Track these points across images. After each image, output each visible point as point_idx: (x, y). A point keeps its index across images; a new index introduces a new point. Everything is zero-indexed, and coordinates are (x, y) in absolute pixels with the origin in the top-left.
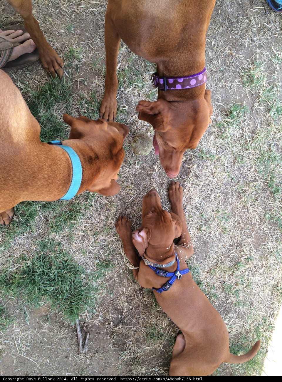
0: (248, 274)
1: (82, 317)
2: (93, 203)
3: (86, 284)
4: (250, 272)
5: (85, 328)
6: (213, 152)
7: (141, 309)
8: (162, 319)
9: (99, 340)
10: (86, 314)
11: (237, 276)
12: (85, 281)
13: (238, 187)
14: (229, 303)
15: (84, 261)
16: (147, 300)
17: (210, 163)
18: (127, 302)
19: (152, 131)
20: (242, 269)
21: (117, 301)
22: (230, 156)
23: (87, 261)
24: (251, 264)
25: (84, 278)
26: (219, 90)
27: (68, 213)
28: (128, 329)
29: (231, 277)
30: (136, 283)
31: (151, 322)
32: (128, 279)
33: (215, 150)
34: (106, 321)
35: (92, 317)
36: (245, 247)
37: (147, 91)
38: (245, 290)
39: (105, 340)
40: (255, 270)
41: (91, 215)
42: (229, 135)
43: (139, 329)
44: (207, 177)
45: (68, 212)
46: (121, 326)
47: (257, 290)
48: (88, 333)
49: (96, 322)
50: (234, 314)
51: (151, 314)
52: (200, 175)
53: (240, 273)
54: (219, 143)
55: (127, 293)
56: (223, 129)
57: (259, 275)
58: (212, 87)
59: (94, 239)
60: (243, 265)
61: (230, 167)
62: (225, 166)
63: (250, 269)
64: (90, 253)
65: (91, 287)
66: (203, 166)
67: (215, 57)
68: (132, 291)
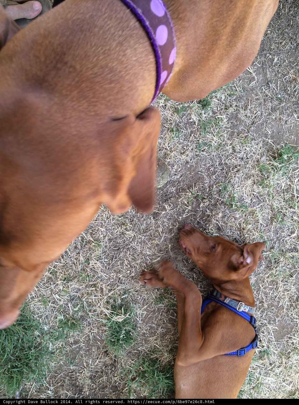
0: (260, 372)
1: (26, 386)
3: (40, 344)
4: (264, 369)
6: (246, 201)
7: (107, 391)
10: (32, 384)
12: (38, 340)
13: (270, 255)
15: (44, 312)
16: (118, 380)
17: (240, 215)
18: (91, 378)
19: (172, 157)
20: (254, 364)
21: (78, 374)
22: (267, 211)
23: (47, 313)
24: (267, 360)
25: (39, 336)
26: (270, 123)
30: (108, 354)
32: (99, 348)
33: (250, 199)
34: (57, 397)
35: (40, 388)
36: (264, 335)
37: (177, 104)
38: (252, 392)
40: (270, 368)
42: (272, 183)
44: (232, 233)
47: (267, 395)
49: (43, 396)
52: (224, 228)
54: (257, 192)
55: (93, 367)
56: (266, 174)
57: (274, 376)
58: (263, 116)
59: (64, 286)
60: (256, 359)
61: (265, 225)
62: (258, 223)
63: (264, 366)
64: (54, 304)
65: (46, 350)
66: (230, 216)
67: (274, 80)
68: (101, 365)
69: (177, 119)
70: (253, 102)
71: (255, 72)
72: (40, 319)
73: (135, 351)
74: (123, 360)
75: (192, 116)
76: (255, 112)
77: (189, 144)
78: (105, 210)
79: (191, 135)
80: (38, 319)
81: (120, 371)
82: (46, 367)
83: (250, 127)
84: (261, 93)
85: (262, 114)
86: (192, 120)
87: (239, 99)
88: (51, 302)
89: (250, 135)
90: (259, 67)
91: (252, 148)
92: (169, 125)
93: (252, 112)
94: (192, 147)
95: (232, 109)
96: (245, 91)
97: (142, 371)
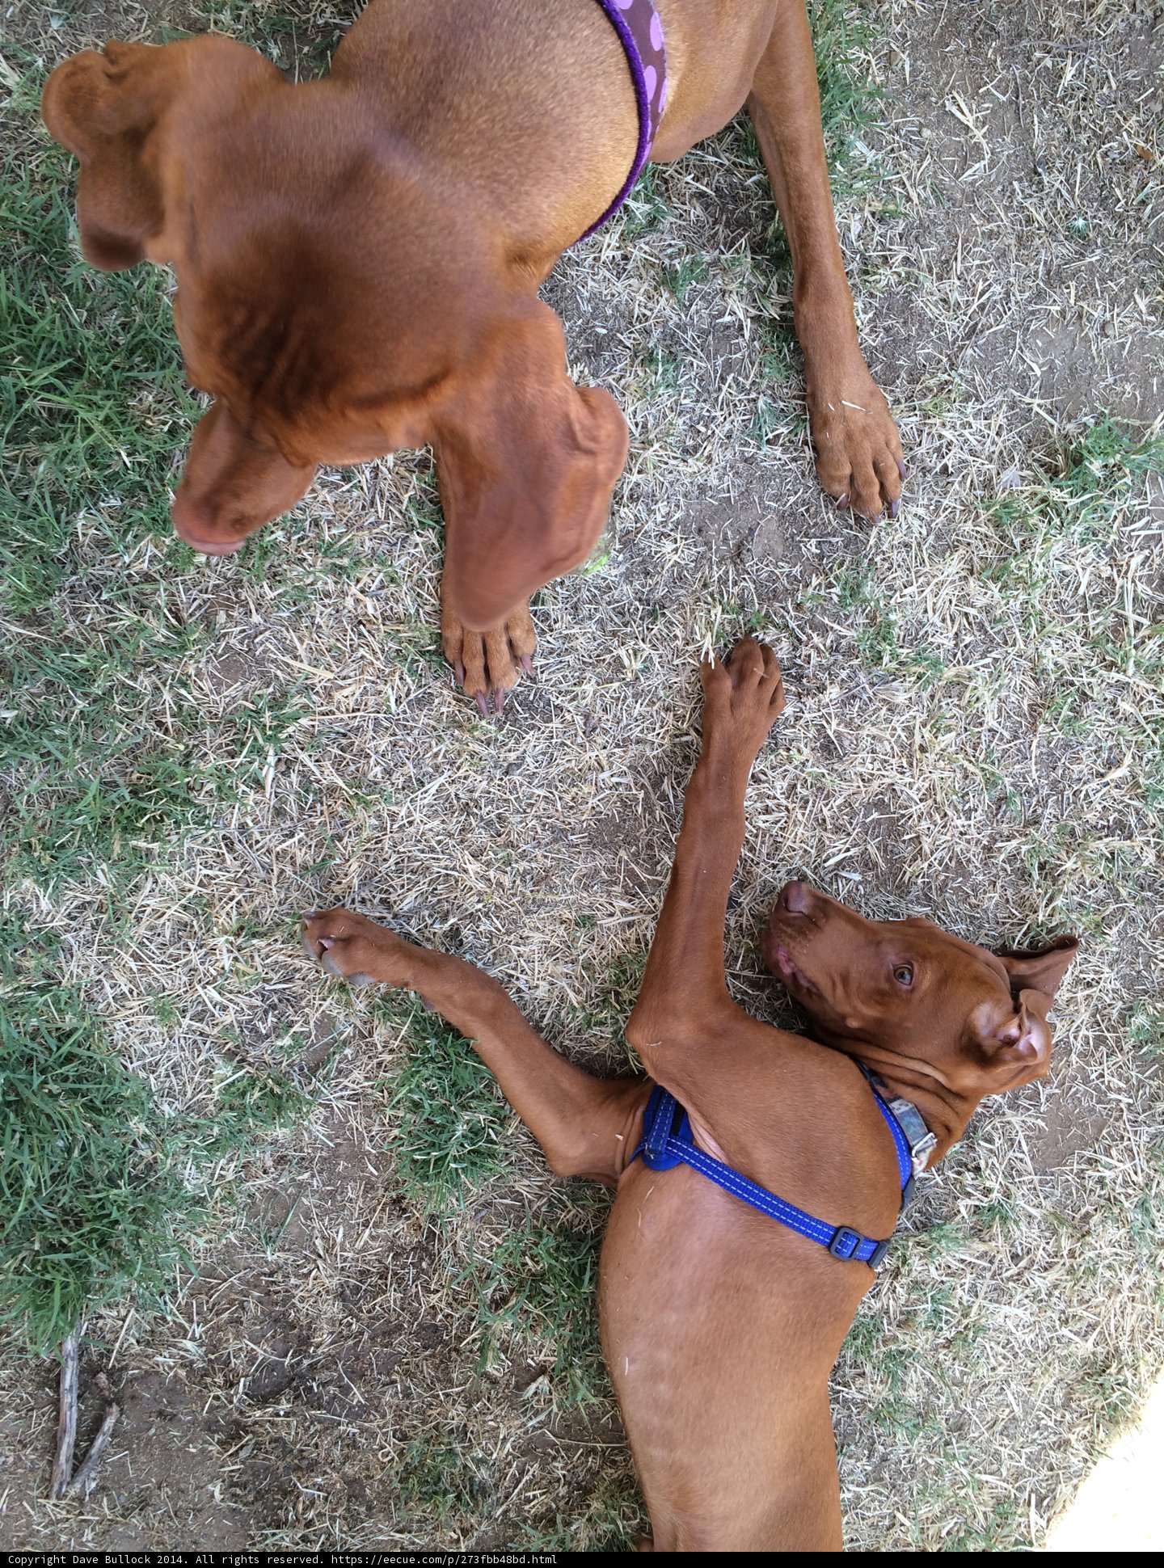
0: (974, 1286)
1: (101, 1323)
2: (269, 774)
3: (151, 1167)
4: (988, 1275)
5: (102, 1376)
6: (937, 640)
7: (401, 1343)
8: (497, 1411)
9: (164, 1447)
10: (123, 1312)
11: (916, 1285)
12: (145, 1151)
13: (1024, 848)
14: (845, 1400)
15: (163, 1052)
16: (443, 1305)
17: (912, 694)
18: (341, 1296)
19: (650, 466)
20: (952, 1255)
21: (293, 1281)
22: (1018, 679)
23: (176, 1056)
24: (1001, 1240)
25: (145, 1138)
26: (1039, 332)
27: (121, 798)
28: (318, 1427)
29: (886, 1286)
30: (404, 1211)
31: (440, 1419)
32: (370, 1187)
33: (951, 635)
34: (218, 1363)
35: (152, 1331)
36: (991, 1151)
37: (669, 251)
38: (941, 1357)
39: (194, 1456)
40: (1014, 1270)
41: (243, 827)
42: (1039, 571)
43: (374, 1435)
44: (877, 765)
45: (126, 792)
46: (284, 1406)
47: (1000, 1370)
48: (115, 1409)
49: (164, 1360)
50: (858, 1460)
51: (450, 1381)
52: (846, 743)
53: (934, 1273)
54: (979, 604)
55: (350, 1255)
56: (1017, 536)
57: (1026, 1301)
58: (1012, 305)
59: (236, 954)
60: (960, 1235)
61: (1007, 735)
62: (981, 724)
63: (991, 1262)
64: (201, 1021)
65: (172, 1189)
66: (870, 700)
67: (1059, 156)
68: (377, 1247)
69: (668, 312)
70: (975, 245)
71: (984, 124)
72: (152, 1077)
73: (508, 1201)
74: (460, 1233)
75: (730, 301)
76: (980, 287)
77: (718, 414)
78: (387, 671)
79: (723, 380)
80: (142, 1074)
81: (449, 1271)
82: (174, 1253)
83: (961, 348)
84: (1007, 209)
85: (1007, 294)
86: (727, 319)
87: (916, 234)
88: (188, 1015)
89: (957, 380)
90: (1001, 105)
91: (966, 432)
92: (636, 335)
93: (967, 288)
94: (727, 426)
95: (889, 272)
96: (944, 199)
97: (533, 1275)
